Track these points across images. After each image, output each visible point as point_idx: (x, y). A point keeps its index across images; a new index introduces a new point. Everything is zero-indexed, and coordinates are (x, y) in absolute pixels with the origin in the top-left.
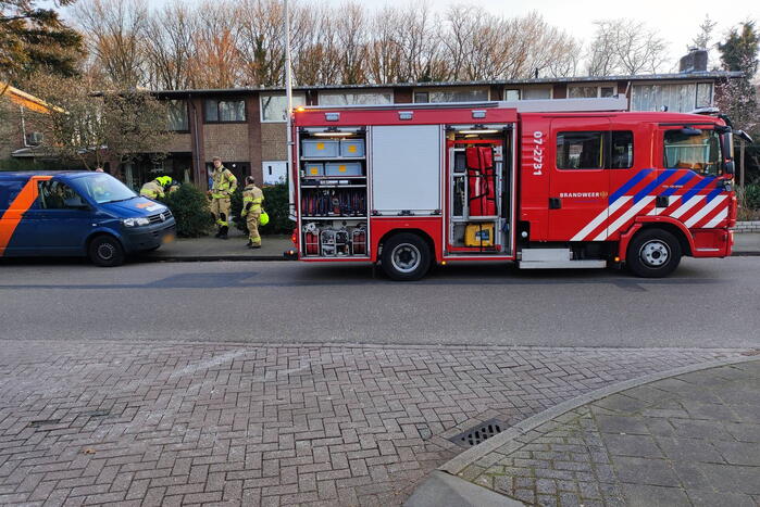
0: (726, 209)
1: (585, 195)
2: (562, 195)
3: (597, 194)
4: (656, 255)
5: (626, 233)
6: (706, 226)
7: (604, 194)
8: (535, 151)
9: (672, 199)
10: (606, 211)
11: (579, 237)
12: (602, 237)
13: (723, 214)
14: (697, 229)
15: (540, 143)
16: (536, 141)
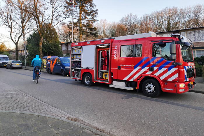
0: (177, 74)
1: (127, 65)
2: (121, 65)
3: (131, 65)
4: (149, 89)
5: (139, 79)
6: (168, 80)
7: (133, 66)
8: (115, 52)
9: (155, 69)
10: (133, 71)
11: (126, 79)
12: (132, 80)
13: (176, 76)
14: (165, 80)
15: (116, 49)
16: (115, 49)
